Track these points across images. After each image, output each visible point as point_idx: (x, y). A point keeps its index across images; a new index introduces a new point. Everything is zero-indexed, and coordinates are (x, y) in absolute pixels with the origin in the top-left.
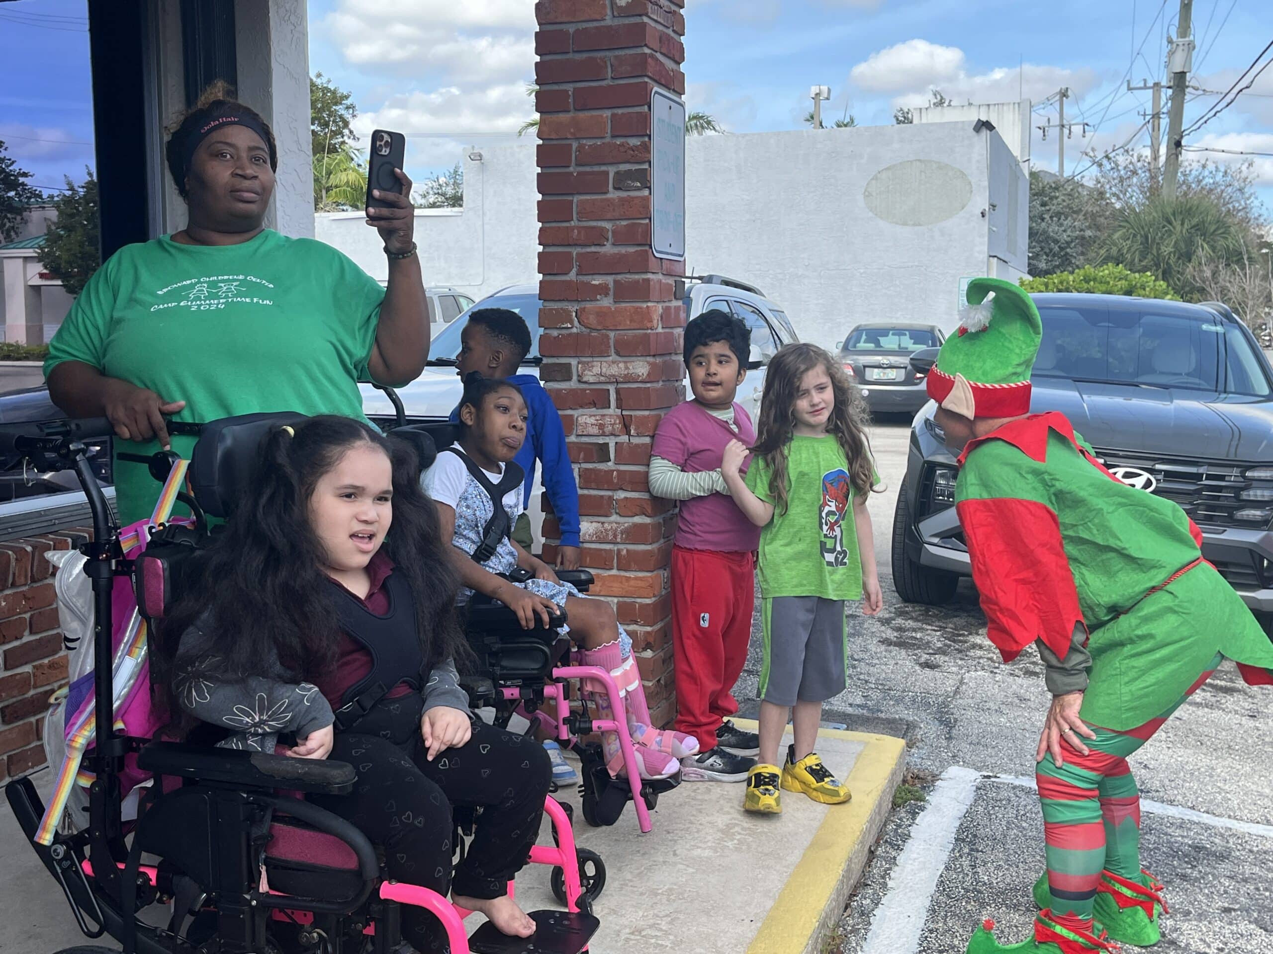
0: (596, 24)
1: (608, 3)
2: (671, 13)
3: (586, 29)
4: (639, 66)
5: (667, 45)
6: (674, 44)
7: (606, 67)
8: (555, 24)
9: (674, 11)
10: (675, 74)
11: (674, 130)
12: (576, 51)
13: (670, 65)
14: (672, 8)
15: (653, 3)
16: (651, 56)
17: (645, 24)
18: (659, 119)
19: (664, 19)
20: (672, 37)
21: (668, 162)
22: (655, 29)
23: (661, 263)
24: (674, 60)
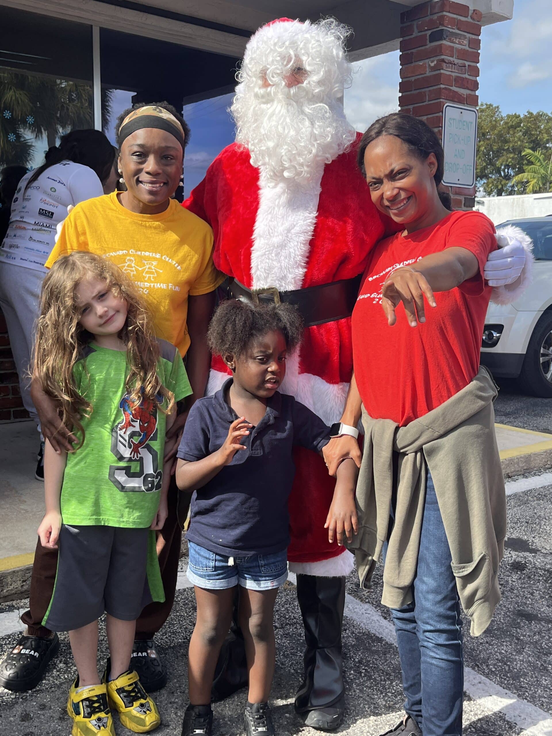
0: (423, 76)
1: (427, 66)
2: (465, 66)
3: (418, 79)
4: (438, 94)
5: (461, 82)
6: (468, 82)
7: (426, 96)
8: (407, 78)
9: (469, 65)
10: (469, 96)
11: (465, 124)
12: (415, 90)
13: (464, 92)
14: (467, 63)
15: (447, 63)
16: (445, 88)
17: (441, 74)
18: (450, 119)
19: (458, 70)
20: (466, 78)
21: (459, 139)
22: (450, 75)
23: (450, 189)
24: (469, 89)
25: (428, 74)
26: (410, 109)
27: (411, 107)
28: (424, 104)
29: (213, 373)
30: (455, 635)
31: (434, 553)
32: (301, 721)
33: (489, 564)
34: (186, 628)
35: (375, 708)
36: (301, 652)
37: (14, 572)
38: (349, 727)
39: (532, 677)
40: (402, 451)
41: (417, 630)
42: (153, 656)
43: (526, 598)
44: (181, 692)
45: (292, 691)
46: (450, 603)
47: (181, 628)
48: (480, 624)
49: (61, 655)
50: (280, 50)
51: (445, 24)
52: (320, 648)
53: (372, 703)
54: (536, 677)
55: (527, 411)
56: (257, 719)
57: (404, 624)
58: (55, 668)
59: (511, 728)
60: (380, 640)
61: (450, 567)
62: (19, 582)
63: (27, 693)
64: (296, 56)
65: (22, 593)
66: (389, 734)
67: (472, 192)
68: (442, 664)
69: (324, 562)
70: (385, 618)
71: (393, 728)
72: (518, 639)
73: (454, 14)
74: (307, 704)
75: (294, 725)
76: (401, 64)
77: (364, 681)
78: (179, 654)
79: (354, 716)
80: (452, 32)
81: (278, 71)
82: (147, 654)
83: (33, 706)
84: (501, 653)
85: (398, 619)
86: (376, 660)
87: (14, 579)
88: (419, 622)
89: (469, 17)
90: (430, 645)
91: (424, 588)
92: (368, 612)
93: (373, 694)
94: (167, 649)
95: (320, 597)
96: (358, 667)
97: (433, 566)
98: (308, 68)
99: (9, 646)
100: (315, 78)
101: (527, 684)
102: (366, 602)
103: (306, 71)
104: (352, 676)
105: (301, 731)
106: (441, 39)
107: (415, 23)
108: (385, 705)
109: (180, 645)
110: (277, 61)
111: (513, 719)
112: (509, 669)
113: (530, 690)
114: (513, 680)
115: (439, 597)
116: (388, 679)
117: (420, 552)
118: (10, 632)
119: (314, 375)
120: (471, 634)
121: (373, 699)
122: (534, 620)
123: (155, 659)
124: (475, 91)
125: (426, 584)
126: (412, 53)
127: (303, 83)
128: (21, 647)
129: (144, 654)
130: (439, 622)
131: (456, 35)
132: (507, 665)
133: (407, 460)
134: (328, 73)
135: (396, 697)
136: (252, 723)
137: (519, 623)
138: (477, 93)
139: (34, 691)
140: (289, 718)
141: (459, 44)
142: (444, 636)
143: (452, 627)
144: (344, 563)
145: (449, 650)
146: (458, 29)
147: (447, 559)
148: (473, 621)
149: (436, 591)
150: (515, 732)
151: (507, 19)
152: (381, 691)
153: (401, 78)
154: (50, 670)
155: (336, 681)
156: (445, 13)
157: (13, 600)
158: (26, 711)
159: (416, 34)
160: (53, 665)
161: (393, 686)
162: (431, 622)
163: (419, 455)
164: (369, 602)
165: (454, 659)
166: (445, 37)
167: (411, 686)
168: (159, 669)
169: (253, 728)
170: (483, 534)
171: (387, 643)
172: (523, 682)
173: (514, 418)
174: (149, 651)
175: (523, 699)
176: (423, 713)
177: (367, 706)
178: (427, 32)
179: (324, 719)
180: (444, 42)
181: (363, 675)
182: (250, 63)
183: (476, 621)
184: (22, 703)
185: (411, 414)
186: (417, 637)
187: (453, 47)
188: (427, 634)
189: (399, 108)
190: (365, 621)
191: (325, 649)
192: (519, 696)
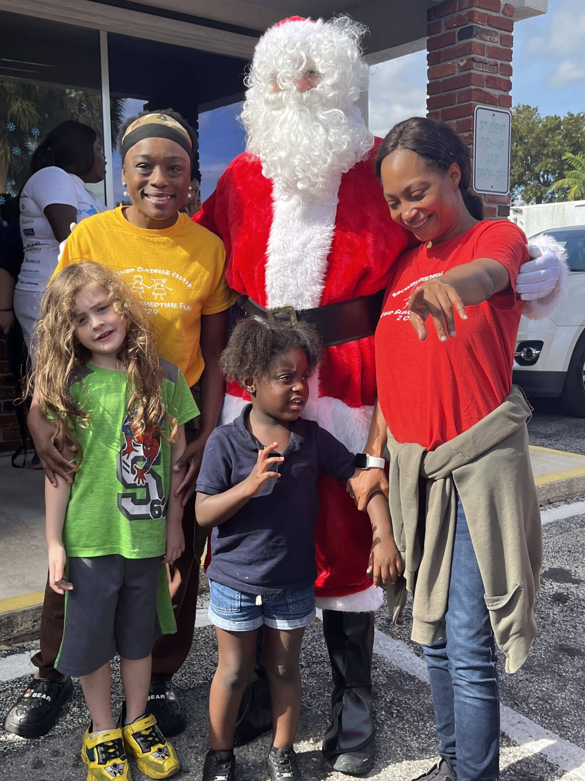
0: (452, 76)
1: (456, 65)
2: (497, 65)
3: (446, 80)
4: (469, 95)
5: (493, 82)
6: (500, 81)
7: (455, 98)
8: (434, 79)
9: (501, 64)
10: (501, 97)
11: (498, 127)
12: (443, 92)
13: (496, 93)
14: (499, 62)
15: (478, 62)
16: (476, 89)
17: (471, 74)
18: (482, 122)
19: (490, 70)
20: (498, 78)
21: (491, 143)
22: (481, 76)
23: (483, 196)
24: (501, 90)
25: (457, 74)
26: (438, 112)
27: (440, 110)
28: (454, 106)
29: (228, 398)
30: (490, 672)
31: (465, 586)
32: (329, 765)
33: (524, 597)
34: (207, 668)
35: (407, 750)
36: (329, 693)
37: (24, 611)
38: (380, 771)
39: (575, 716)
40: (430, 477)
41: (450, 668)
42: (172, 698)
43: (569, 631)
44: (201, 736)
45: (319, 733)
46: (484, 638)
47: (201, 668)
48: (516, 660)
49: (75, 698)
50: (290, 52)
51: (475, 20)
52: (348, 688)
53: (404, 746)
54: (579, 716)
55: (569, 432)
56: (282, 764)
57: (436, 661)
58: (68, 712)
59: (552, 770)
60: (413, 678)
61: (483, 600)
62: (30, 623)
63: (39, 738)
64: (308, 58)
65: (33, 633)
66: (422, 778)
67: (506, 200)
68: (477, 703)
69: (351, 596)
70: (418, 655)
71: (427, 772)
72: (560, 676)
73: (485, 9)
74: (335, 748)
75: (322, 769)
76: (428, 65)
77: (396, 722)
78: (199, 696)
79: (385, 760)
80: (483, 29)
81: (289, 75)
82: (166, 696)
83: (46, 753)
84: (541, 691)
85: (430, 655)
86: (409, 699)
87: (24, 619)
88: (452, 660)
89: (501, 12)
90: (463, 683)
91: (456, 622)
92: (400, 649)
93: (406, 736)
94: (187, 691)
95: (348, 633)
96: (390, 707)
97: (465, 599)
98: (321, 71)
99: (20, 690)
100: (328, 81)
101: (570, 723)
102: (398, 639)
103: (318, 73)
104: (383, 717)
105: (329, 776)
106: (471, 36)
107: (443, 20)
108: (418, 748)
109: (200, 687)
110: (287, 64)
111: (555, 760)
112: (551, 707)
113: (573, 729)
114: (555, 719)
115: (472, 632)
116: (422, 719)
117: (451, 584)
118: (21, 675)
119: (335, 397)
120: (507, 671)
121: (406, 741)
122: (577, 655)
123: (173, 702)
124: (508, 91)
125: (458, 619)
126: (440, 52)
127: (316, 87)
128: (32, 691)
129: (163, 696)
130: (472, 658)
131: (487, 32)
132: (549, 703)
133: (436, 486)
134: (343, 75)
135: (430, 738)
136: (277, 768)
137: (561, 659)
138: (510, 93)
139: (47, 737)
140: (317, 762)
141: (491, 41)
142: (478, 673)
143: (486, 664)
144: (372, 597)
145: (484, 689)
146: (489, 25)
147: (479, 591)
148: (509, 657)
149: (469, 626)
150: (557, 774)
151: (541, 13)
152: (414, 733)
153: (429, 79)
154: (63, 715)
155: (366, 722)
156: (474, 9)
157: (24, 641)
158: (38, 758)
159: (443, 31)
160: (66, 709)
161: (427, 728)
162: (464, 659)
163: (448, 481)
164: (400, 639)
165: (489, 697)
166: (475, 34)
167: (445, 727)
168: (178, 712)
169: (278, 774)
170: (518, 565)
171: (420, 681)
172: (566, 721)
173: (555, 440)
174: (167, 693)
175: (566, 739)
176: (458, 756)
177: (399, 749)
178: (455, 29)
179: (354, 763)
180: (474, 39)
181: (394, 715)
182: (259, 67)
183: (511, 656)
184: (34, 750)
185: (439, 438)
186: (450, 675)
187: (484, 45)
188: (460, 671)
189: (428, 112)
190: (396, 658)
191: (354, 689)
192: (561, 736)
